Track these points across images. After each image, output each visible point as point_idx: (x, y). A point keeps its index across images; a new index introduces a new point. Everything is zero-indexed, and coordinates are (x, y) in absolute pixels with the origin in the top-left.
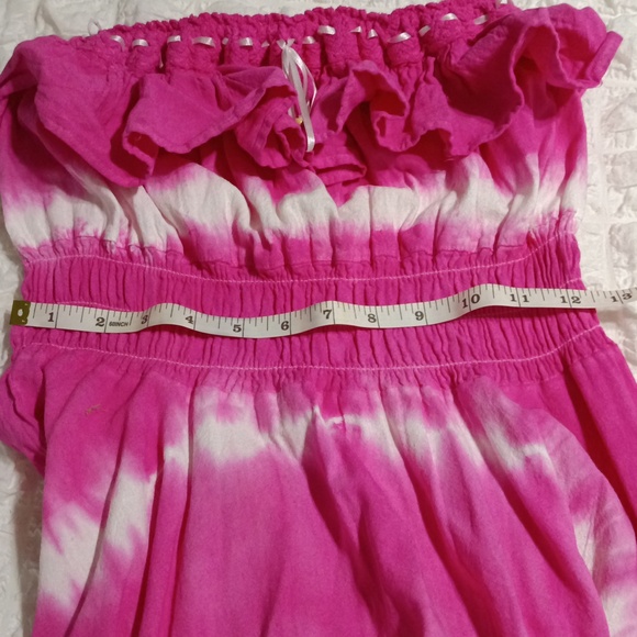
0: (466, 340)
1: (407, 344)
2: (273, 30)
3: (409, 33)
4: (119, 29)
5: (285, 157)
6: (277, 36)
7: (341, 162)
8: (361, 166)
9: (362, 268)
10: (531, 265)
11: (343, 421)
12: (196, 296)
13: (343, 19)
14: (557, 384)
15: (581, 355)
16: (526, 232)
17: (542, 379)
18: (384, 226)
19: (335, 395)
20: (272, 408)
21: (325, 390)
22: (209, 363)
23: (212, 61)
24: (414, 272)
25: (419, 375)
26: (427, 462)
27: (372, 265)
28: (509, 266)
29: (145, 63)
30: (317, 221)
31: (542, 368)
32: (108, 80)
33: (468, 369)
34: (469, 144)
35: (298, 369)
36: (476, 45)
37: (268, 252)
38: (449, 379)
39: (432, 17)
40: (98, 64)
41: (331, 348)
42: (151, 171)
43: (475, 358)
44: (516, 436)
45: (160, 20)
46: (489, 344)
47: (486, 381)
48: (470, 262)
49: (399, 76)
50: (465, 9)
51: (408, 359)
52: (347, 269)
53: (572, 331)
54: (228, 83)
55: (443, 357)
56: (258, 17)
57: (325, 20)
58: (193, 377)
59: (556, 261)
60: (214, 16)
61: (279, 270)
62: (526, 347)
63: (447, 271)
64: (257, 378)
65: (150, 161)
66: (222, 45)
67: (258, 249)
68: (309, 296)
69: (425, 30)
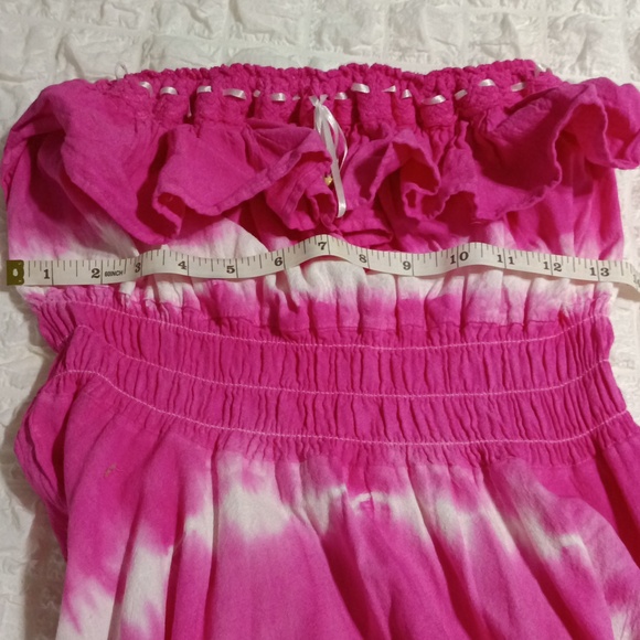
0: (497, 418)
1: (435, 418)
2: (306, 84)
3: (444, 96)
4: (147, 75)
5: (313, 220)
6: (309, 91)
7: (369, 227)
8: (387, 231)
9: (388, 336)
10: (563, 343)
11: (371, 499)
12: (215, 353)
13: (378, 77)
14: (589, 468)
15: (615, 439)
16: (558, 308)
17: (574, 462)
18: (410, 294)
19: (361, 471)
20: (295, 479)
21: (351, 464)
22: (230, 424)
23: (242, 113)
24: (441, 343)
25: (448, 452)
26: (459, 547)
27: (397, 334)
28: (540, 342)
29: (175, 112)
30: (345, 285)
31: (574, 450)
32: (136, 130)
33: (499, 447)
34: (496, 211)
35: (323, 439)
36: (516, 114)
37: (294, 313)
38: (479, 456)
39: (470, 81)
40: (126, 111)
41: (357, 419)
42: (178, 231)
43: (506, 437)
44: (552, 525)
45: (190, 67)
46: (520, 424)
47: (521, 463)
48: (500, 335)
49: (431, 138)
50: (502, 74)
51: (437, 435)
52: (373, 337)
53: (605, 414)
54: (259, 140)
55: (472, 434)
56: (291, 70)
57: (359, 77)
58: (213, 439)
59: (590, 341)
60: (246, 67)
61: (304, 333)
62: (559, 428)
63: (476, 343)
64: (280, 445)
65: (177, 220)
66: (253, 98)
67: (284, 310)
68: (333, 362)
69: (461, 94)
